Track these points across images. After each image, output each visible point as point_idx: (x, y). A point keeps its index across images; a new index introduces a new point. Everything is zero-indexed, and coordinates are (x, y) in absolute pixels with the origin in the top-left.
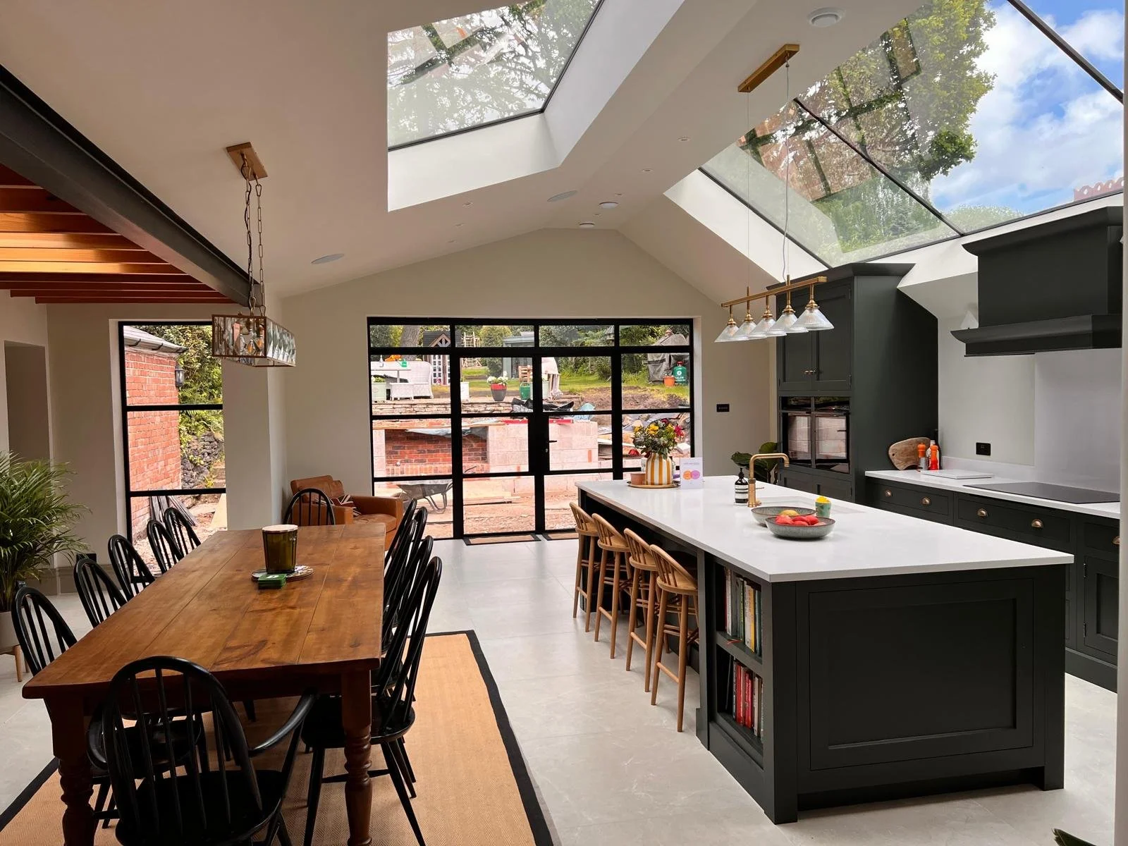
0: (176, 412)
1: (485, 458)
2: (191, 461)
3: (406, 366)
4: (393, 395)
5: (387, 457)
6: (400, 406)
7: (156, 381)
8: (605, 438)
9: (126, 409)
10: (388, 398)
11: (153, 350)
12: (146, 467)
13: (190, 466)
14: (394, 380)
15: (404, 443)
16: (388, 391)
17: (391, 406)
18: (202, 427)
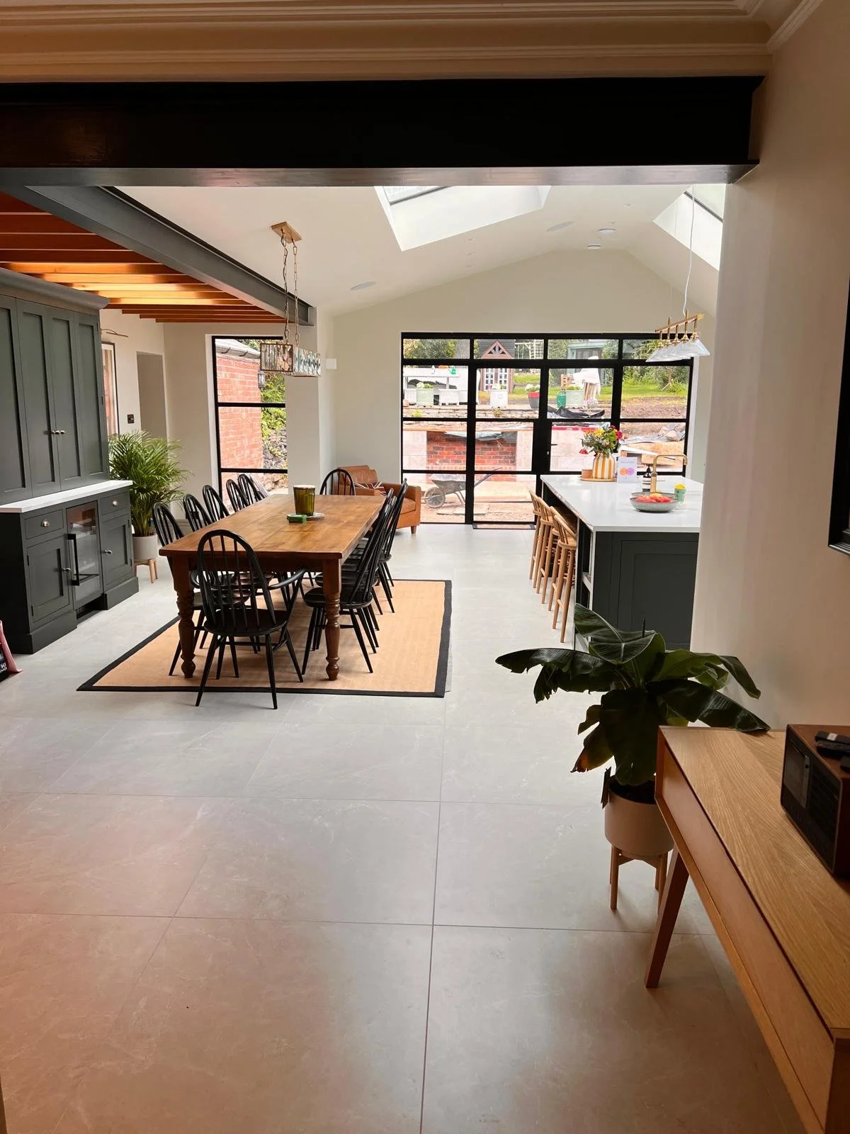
0: (259, 409)
1: (513, 462)
2: (271, 452)
3: (454, 374)
4: (441, 401)
5: (428, 457)
6: (445, 411)
7: (243, 383)
8: (635, 447)
9: (217, 405)
10: (436, 403)
11: (241, 356)
12: (235, 454)
13: (270, 456)
14: (444, 386)
15: (444, 444)
16: (437, 397)
17: (437, 411)
18: (279, 423)
